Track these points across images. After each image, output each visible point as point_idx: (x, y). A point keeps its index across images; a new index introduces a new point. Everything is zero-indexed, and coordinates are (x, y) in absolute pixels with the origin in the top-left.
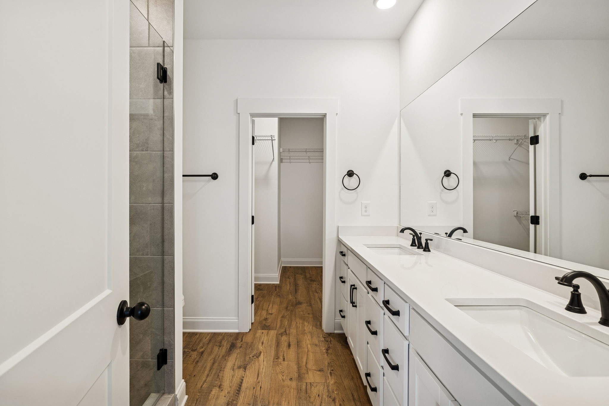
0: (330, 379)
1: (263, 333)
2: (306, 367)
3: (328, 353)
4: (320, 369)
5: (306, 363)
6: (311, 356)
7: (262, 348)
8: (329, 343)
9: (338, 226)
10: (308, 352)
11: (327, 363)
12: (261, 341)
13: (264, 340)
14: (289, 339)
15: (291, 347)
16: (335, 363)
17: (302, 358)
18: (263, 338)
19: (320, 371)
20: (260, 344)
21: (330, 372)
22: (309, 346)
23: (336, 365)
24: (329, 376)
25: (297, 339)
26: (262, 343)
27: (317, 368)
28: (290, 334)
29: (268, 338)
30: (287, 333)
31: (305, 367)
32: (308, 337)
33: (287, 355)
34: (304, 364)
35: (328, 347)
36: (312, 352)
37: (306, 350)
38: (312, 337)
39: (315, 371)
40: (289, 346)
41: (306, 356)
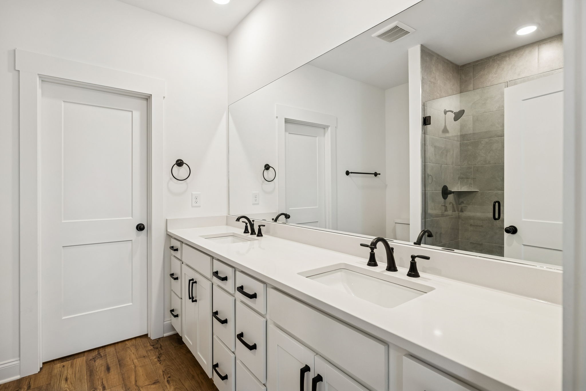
0: (168, 388)
1: (64, 366)
2: (137, 386)
3: (160, 360)
4: (155, 382)
5: (136, 381)
6: (141, 371)
7: (66, 386)
8: (160, 349)
9: (167, 220)
10: (135, 368)
11: (162, 372)
12: (64, 377)
13: (69, 375)
14: (107, 361)
15: (112, 370)
16: (171, 369)
17: (129, 377)
18: (66, 372)
19: (154, 383)
20: (63, 382)
21: (167, 381)
22: (136, 361)
23: (172, 370)
24: (167, 384)
25: (118, 358)
26: (66, 380)
27: (151, 382)
28: (106, 355)
29: (74, 370)
30: (102, 355)
31: (134, 386)
32: (133, 351)
33: (107, 382)
34: (133, 383)
35: (159, 354)
36: (141, 367)
37: (133, 366)
38: (137, 350)
39: (149, 386)
40: (108, 369)
41: (133, 373)
